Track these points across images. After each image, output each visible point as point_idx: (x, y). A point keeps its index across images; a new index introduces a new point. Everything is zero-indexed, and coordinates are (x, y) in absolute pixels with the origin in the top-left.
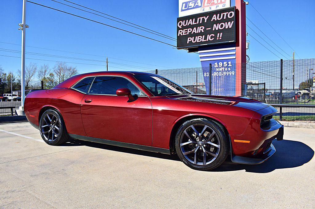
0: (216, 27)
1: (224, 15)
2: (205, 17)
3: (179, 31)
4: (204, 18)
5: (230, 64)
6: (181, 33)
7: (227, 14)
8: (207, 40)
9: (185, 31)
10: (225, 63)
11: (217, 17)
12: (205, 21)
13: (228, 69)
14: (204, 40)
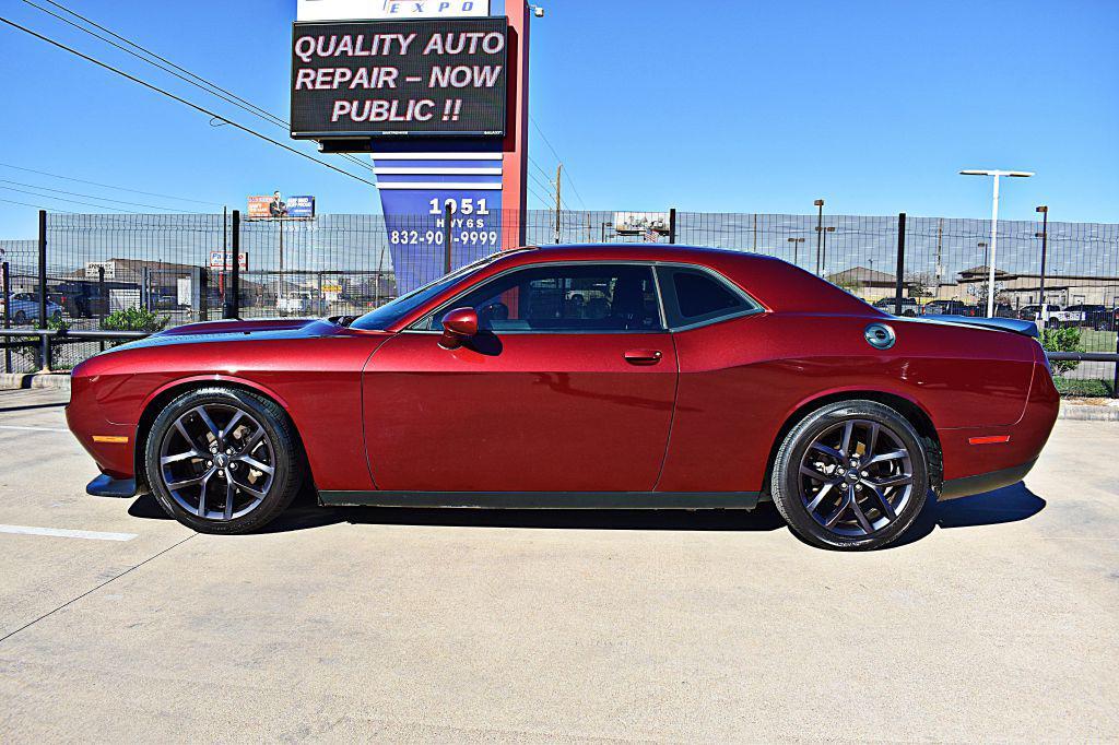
0: (442, 77)
1: (468, 40)
2: (401, 37)
3: (301, 72)
4: (397, 39)
6: (307, 81)
7: (480, 40)
8: (409, 118)
9: (325, 75)
10: (466, 202)
11: (444, 46)
12: (403, 52)
13: (475, 223)
14: (397, 115)
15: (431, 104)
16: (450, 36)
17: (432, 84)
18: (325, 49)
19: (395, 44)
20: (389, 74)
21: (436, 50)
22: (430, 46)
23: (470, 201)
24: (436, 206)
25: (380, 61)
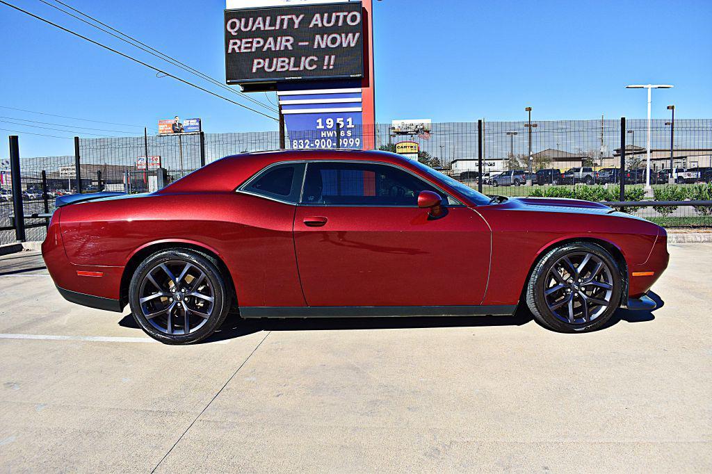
0: (322, 42)
1: (338, 17)
2: (294, 17)
3: (232, 41)
5: (350, 123)
6: (236, 47)
7: (345, 17)
8: (302, 68)
9: (247, 43)
10: (339, 121)
11: (322, 21)
12: (296, 26)
13: (346, 133)
14: (294, 67)
15: (316, 59)
16: (326, 15)
17: (316, 47)
18: (246, 26)
19: (291, 21)
20: (288, 41)
21: (317, 24)
22: (314, 22)
23: (342, 119)
24: (320, 124)
25: (282, 33)
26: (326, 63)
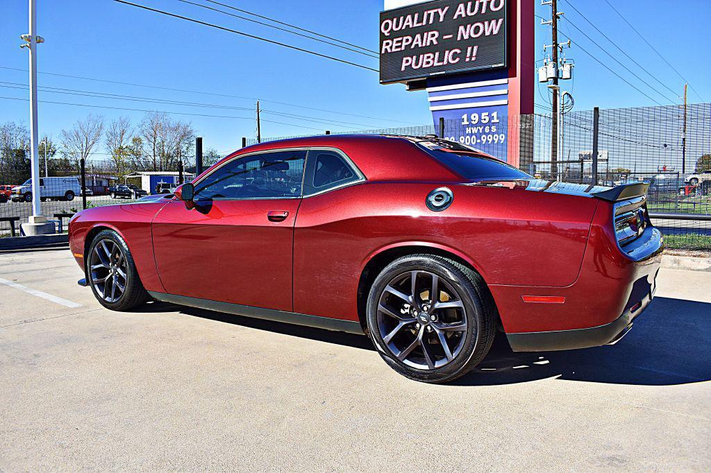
0: (465, 32)
1: (481, 5)
2: (440, 10)
3: (385, 42)
4: (438, 12)
5: (495, 117)
6: (388, 47)
7: (488, 3)
8: (445, 63)
9: (397, 42)
10: (484, 115)
11: (466, 10)
12: (441, 20)
13: (490, 129)
14: (438, 62)
15: (458, 51)
16: (469, 4)
17: (459, 38)
18: (397, 26)
19: (437, 14)
20: (433, 36)
21: (461, 15)
22: (458, 13)
23: (487, 114)
24: (465, 120)
25: (428, 28)
26: (468, 55)
